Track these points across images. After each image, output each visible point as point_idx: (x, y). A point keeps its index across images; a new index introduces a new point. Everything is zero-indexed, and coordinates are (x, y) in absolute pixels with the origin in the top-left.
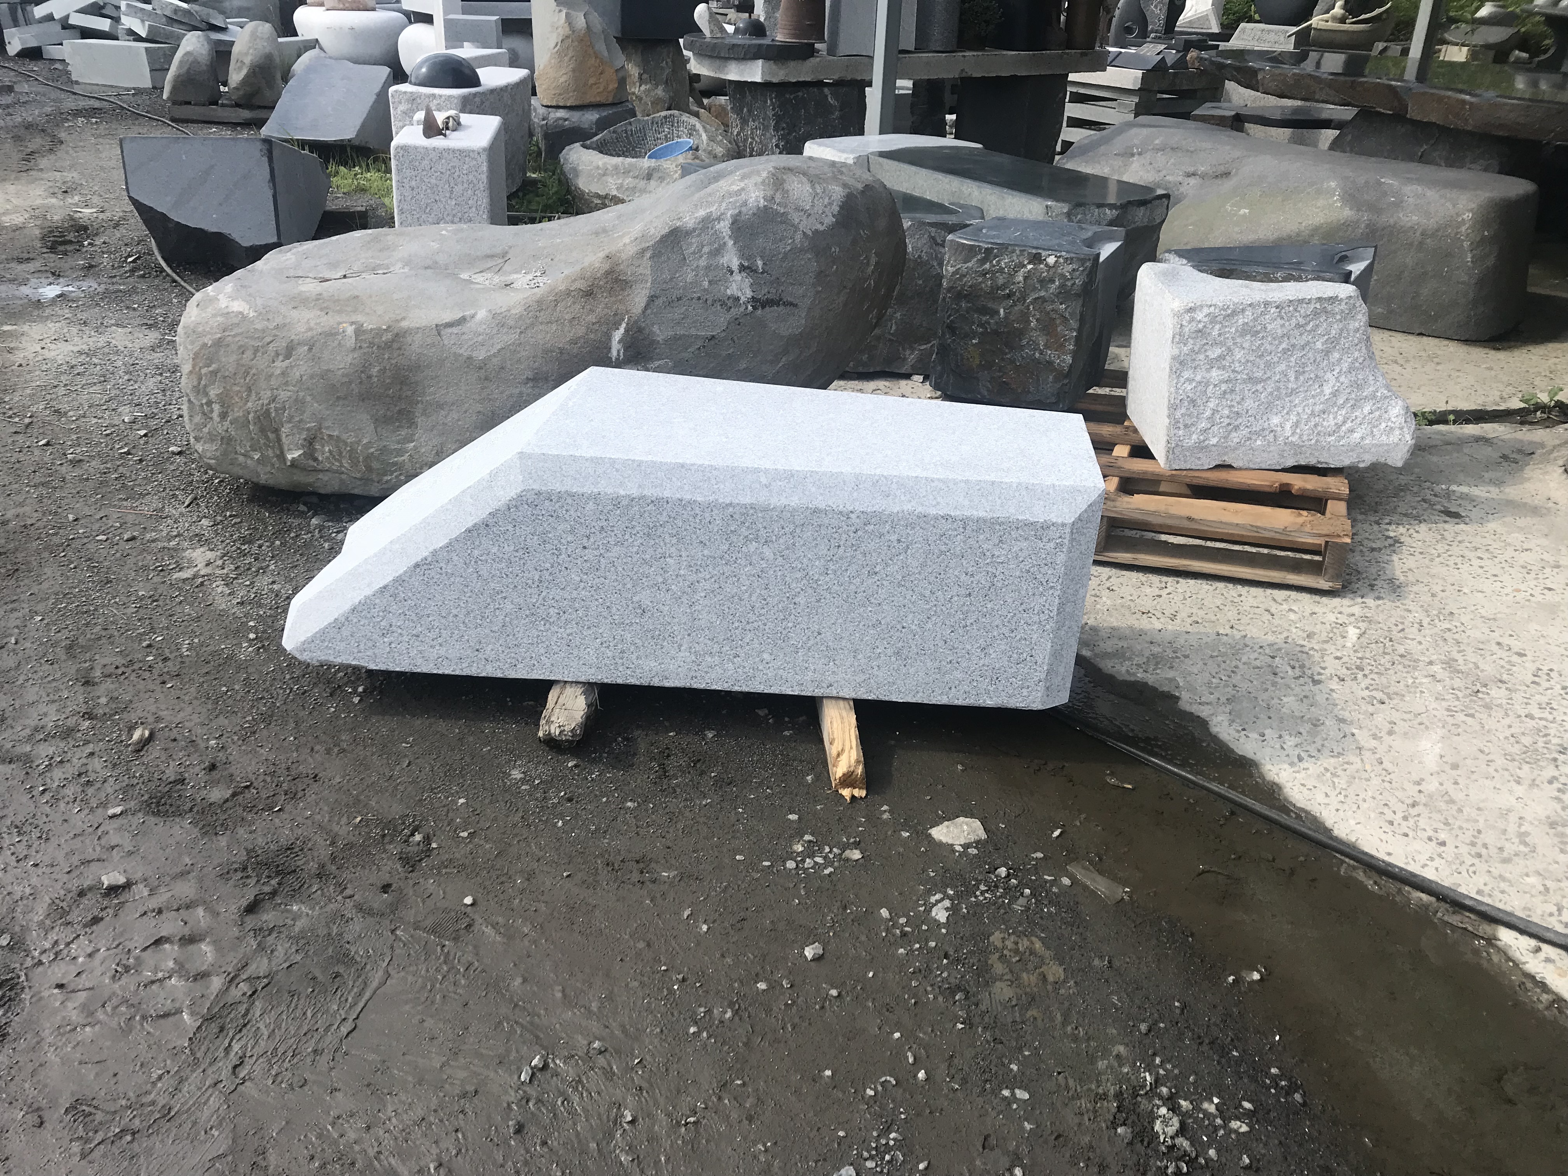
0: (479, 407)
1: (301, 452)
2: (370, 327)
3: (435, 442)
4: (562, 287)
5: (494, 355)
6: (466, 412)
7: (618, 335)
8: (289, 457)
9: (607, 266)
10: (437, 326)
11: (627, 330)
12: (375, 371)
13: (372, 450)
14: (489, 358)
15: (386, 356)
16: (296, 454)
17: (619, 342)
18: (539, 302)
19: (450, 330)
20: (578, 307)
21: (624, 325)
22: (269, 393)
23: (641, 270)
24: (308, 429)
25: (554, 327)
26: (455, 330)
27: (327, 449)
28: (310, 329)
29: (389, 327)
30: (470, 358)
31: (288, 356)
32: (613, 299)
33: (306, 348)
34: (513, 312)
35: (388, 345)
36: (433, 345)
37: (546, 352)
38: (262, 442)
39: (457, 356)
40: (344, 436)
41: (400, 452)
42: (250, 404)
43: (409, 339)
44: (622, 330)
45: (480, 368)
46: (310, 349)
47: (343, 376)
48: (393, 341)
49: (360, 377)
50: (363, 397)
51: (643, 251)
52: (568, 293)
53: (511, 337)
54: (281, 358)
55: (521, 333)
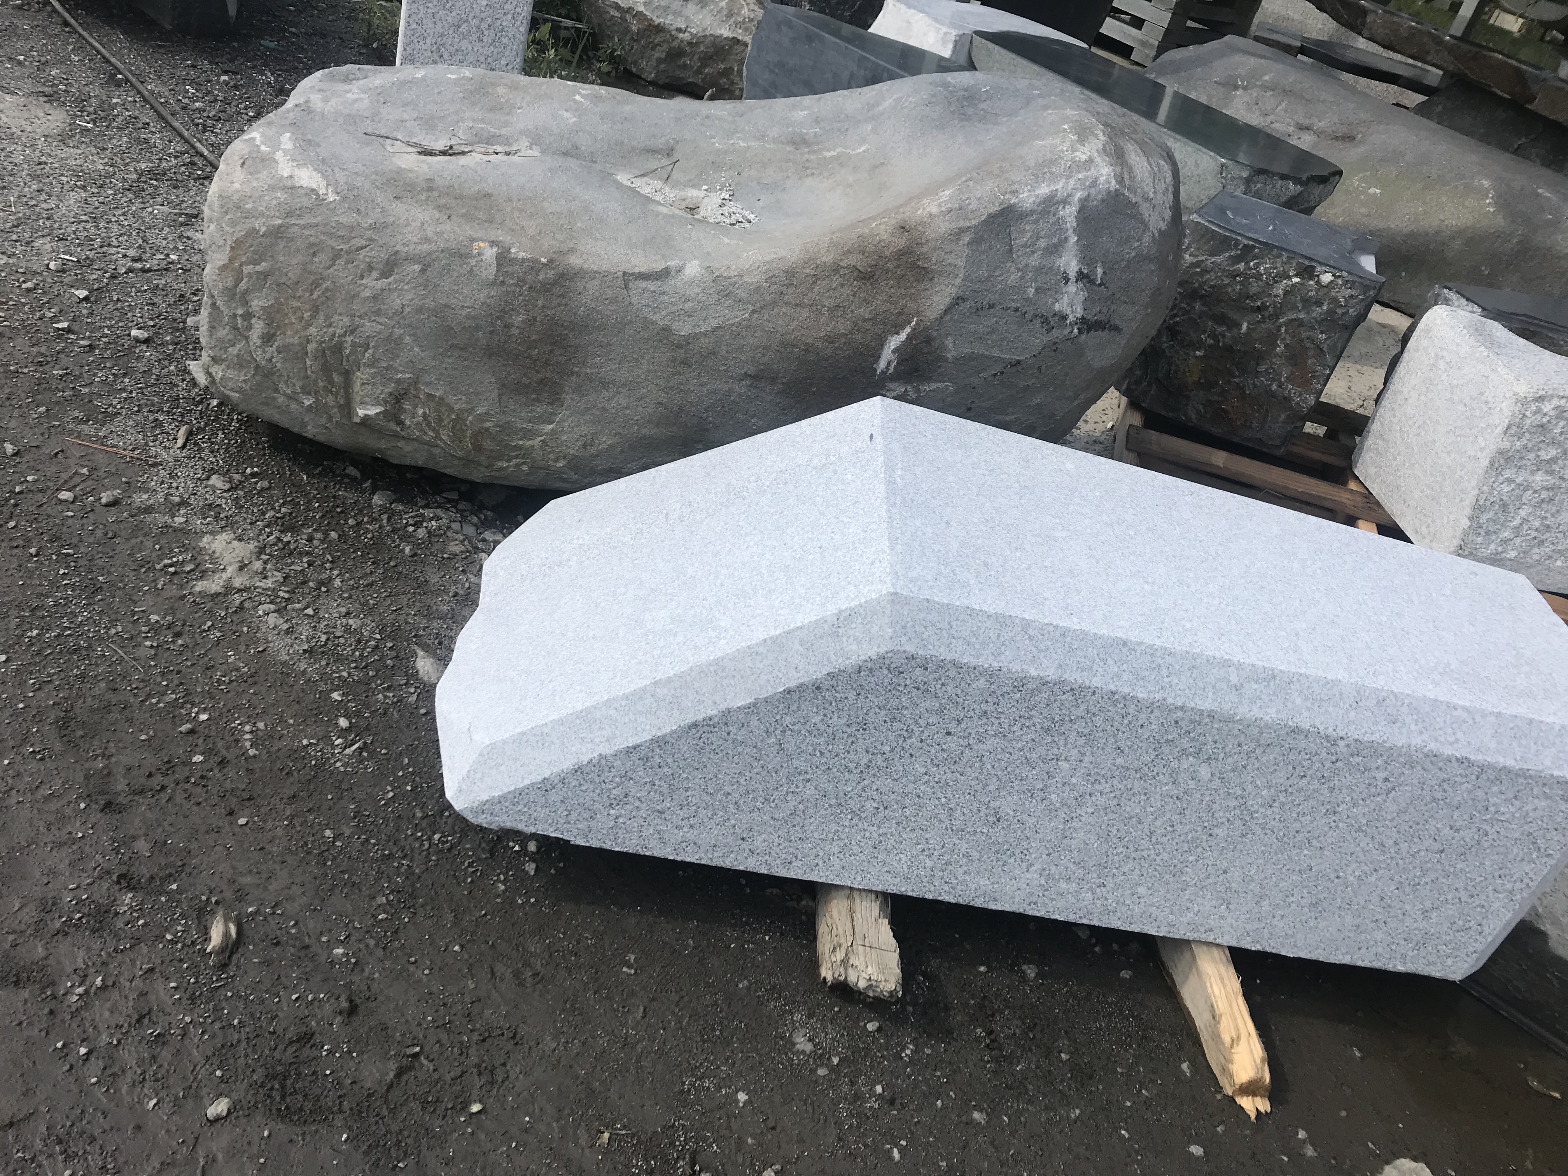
0: (663, 398)
1: (379, 409)
2: (522, 255)
3: (584, 430)
4: (828, 259)
5: (705, 334)
6: (640, 399)
7: (895, 342)
8: (361, 412)
9: (901, 242)
10: (625, 274)
11: (910, 338)
12: (518, 319)
13: (488, 424)
14: (696, 336)
15: (540, 303)
16: (372, 411)
17: (894, 352)
18: (790, 273)
19: (643, 284)
20: (847, 291)
21: (908, 330)
22: (346, 320)
23: (951, 259)
24: (398, 382)
25: (805, 313)
26: (651, 285)
27: (420, 412)
28: (427, 240)
29: (551, 261)
30: (666, 329)
31: (385, 274)
32: (903, 291)
33: (417, 267)
34: (747, 279)
35: (546, 288)
36: (614, 300)
37: (784, 344)
38: (321, 384)
39: (647, 324)
40: (451, 399)
41: (528, 434)
42: (313, 330)
43: (580, 285)
44: (903, 336)
45: (679, 346)
46: (423, 271)
47: (468, 317)
48: (555, 283)
49: (493, 324)
50: (490, 352)
51: (962, 231)
52: (836, 269)
53: (740, 315)
54: (375, 274)
55: (754, 311)
